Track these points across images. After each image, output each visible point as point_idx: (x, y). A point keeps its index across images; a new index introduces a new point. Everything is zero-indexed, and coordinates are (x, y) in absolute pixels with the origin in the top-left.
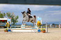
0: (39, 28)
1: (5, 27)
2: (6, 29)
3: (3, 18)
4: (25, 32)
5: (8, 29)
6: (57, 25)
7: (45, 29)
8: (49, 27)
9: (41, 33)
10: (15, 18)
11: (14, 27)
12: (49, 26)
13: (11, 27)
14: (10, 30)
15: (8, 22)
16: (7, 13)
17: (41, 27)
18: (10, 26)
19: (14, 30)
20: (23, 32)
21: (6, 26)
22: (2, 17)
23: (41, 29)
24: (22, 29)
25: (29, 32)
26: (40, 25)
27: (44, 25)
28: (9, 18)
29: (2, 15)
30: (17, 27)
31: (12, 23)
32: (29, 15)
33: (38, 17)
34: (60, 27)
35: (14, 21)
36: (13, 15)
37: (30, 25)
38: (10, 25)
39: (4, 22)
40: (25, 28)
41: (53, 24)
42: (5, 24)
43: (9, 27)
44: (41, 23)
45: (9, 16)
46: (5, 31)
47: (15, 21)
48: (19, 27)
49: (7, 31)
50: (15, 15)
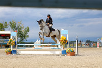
0: (63, 48)
1: (8, 46)
2: (8, 49)
3: (4, 30)
4: (40, 55)
5: (12, 49)
6: (94, 42)
7: (73, 49)
8: (81, 47)
9: (68, 57)
10: (23, 30)
11: (22, 46)
12: (80, 44)
13: (16, 46)
14: (15, 52)
15: (11, 37)
16: (10, 22)
17: (68, 45)
18: (16, 44)
19: (22, 51)
20: (38, 55)
21: (8, 44)
22: (2, 29)
23: (67, 49)
24: (35, 50)
25: (46, 55)
26: (65, 42)
27: (72, 43)
28: (14, 31)
29: (2, 25)
30: (27, 46)
31: (19, 38)
32: (50, 25)
33: (62, 29)
34: (100, 47)
35: (22, 36)
36: (21, 25)
37: (49, 43)
38: (16, 42)
39: (6, 38)
40: (40, 48)
41: (88, 41)
42: (7, 41)
43: (14, 47)
44: (68, 40)
45: (14, 27)
46: (7, 53)
47: (24, 36)
48: (31, 46)
49: (11, 53)
50: (24, 26)
